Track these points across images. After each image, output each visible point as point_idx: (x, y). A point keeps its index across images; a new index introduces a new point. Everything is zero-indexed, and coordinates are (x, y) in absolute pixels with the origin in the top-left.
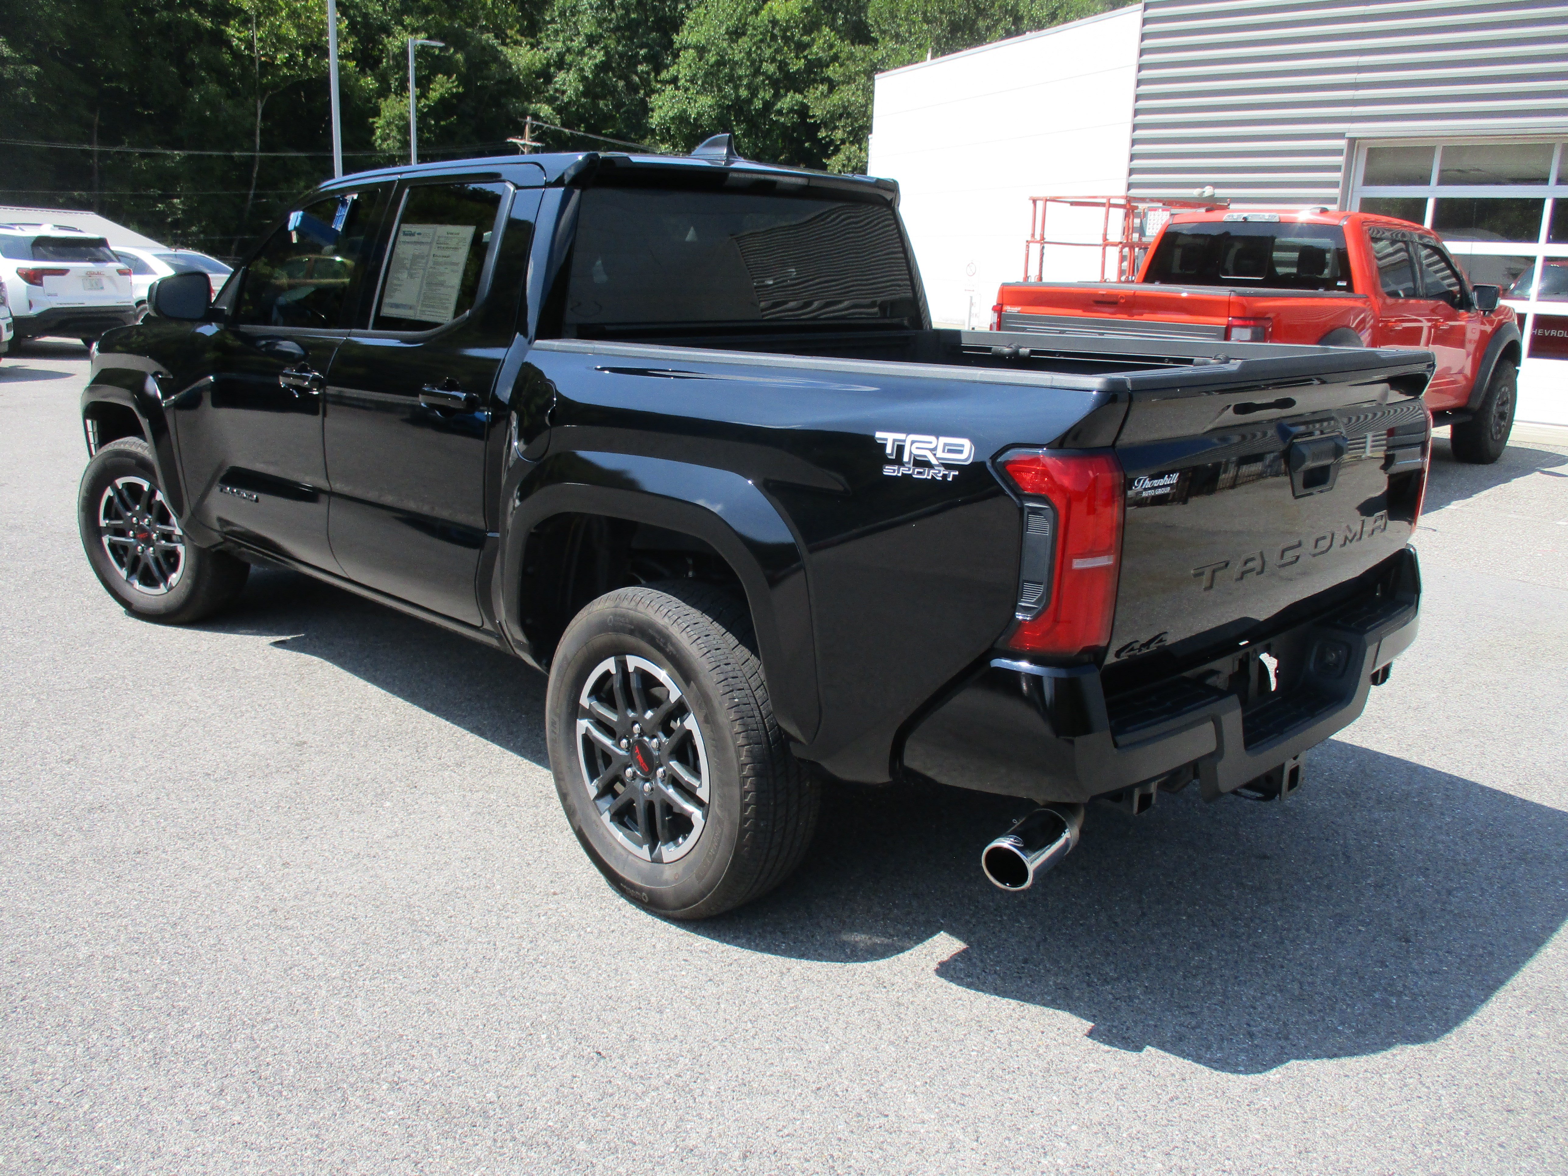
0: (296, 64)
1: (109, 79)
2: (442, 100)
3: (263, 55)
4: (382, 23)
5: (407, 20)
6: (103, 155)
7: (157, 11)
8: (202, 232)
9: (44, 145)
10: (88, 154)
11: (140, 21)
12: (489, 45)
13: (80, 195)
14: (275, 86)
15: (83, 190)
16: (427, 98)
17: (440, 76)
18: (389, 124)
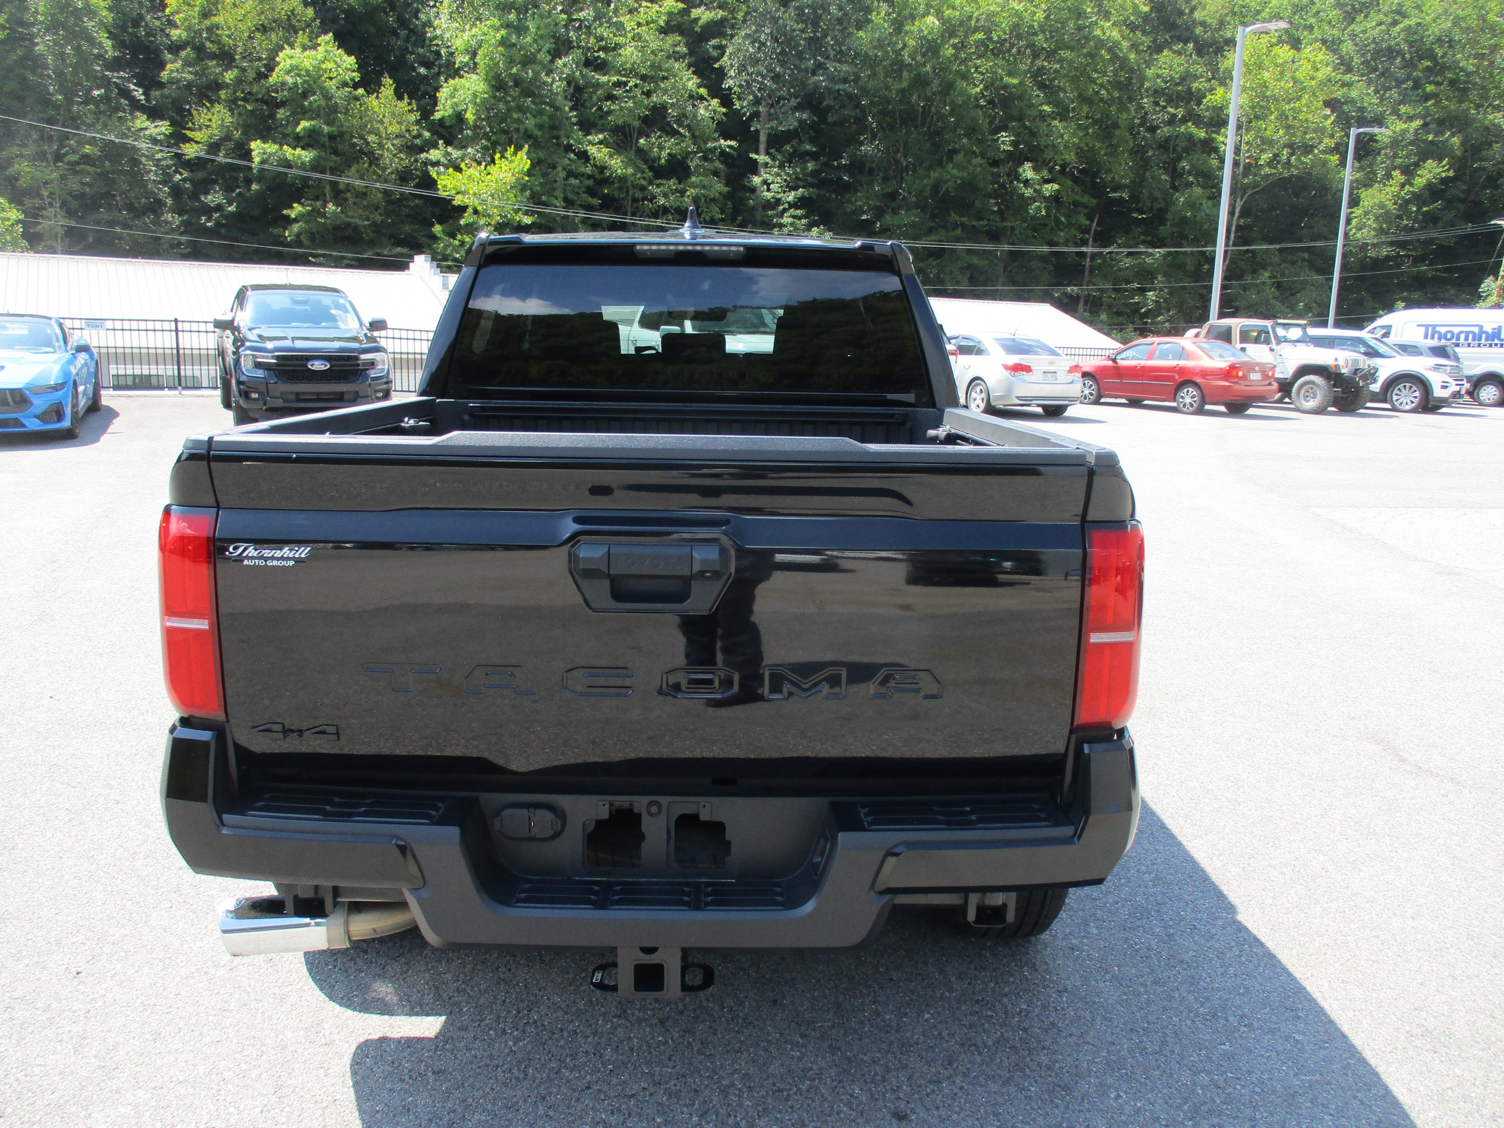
0: (1278, 162)
1: (1115, 189)
2: (1429, 186)
3: (1248, 158)
4: (1376, 114)
5: (1403, 109)
6: (1093, 256)
7: (1160, 127)
8: (1168, 321)
9: (1046, 249)
10: (1082, 255)
11: (1144, 138)
12: (1494, 125)
13: (1072, 290)
14: (1255, 185)
15: (1075, 285)
16: (1411, 185)
17: (1430, 161)
18: (1366, 213)
